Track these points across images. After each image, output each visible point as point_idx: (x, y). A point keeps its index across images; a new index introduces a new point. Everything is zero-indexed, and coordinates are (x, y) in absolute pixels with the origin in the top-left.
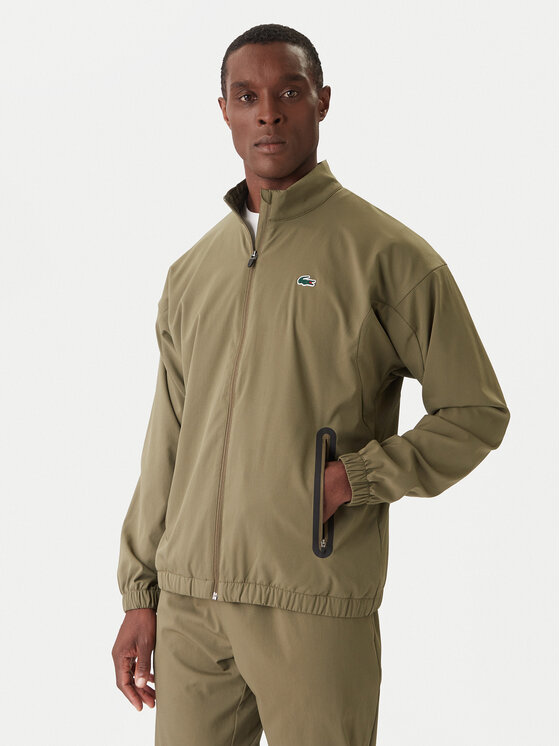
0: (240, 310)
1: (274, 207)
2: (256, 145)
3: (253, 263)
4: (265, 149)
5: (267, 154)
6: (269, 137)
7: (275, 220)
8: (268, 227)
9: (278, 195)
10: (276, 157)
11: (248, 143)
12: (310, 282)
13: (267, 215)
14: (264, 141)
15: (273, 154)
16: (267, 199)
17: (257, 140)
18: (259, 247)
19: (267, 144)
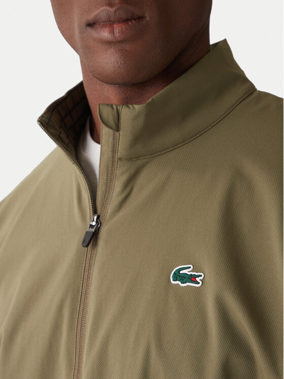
0: (71, 327)
1: (125, 136)
2: (91, 25)
3: (92, 239)
4: (105, 34)
5: (109, 43)
6: (112, 10)
7: (130, 159)
8: (118, 172)
9: (131, 114)
10: (128, 47)
11: (77, 21)
12: (192, 279)
13: (114, 151)
14: (103, 16)
15: (121, 42)
16: (112, 123)
17: (91, 17)
18: (104, 206)
19: (109, 23)
